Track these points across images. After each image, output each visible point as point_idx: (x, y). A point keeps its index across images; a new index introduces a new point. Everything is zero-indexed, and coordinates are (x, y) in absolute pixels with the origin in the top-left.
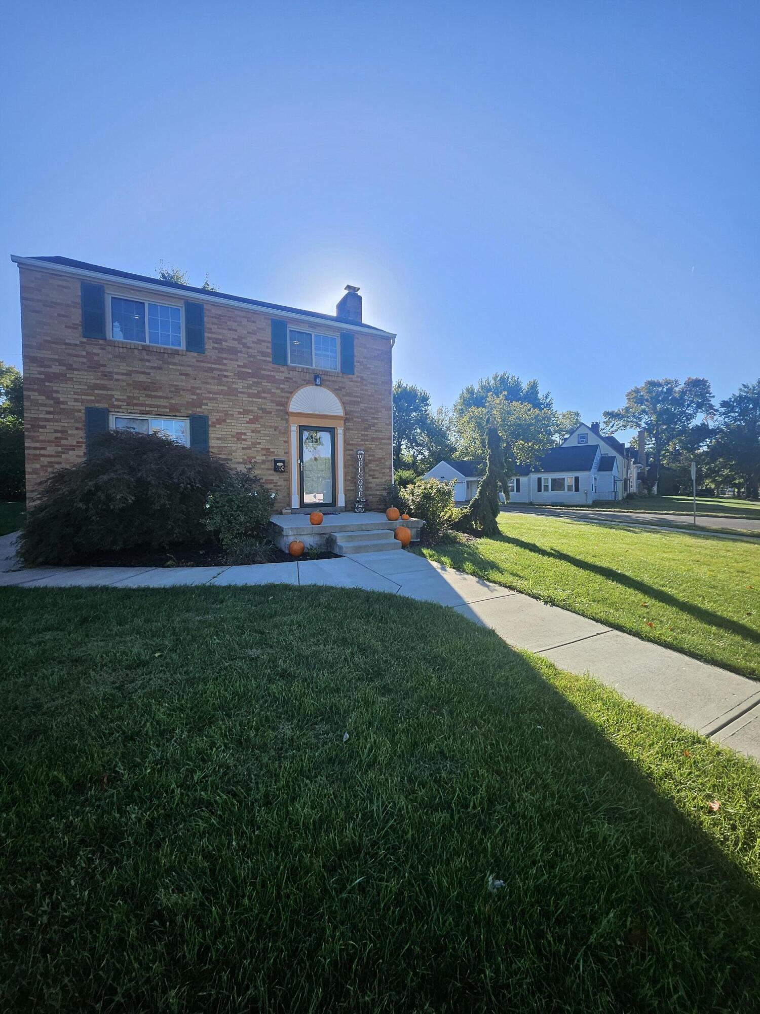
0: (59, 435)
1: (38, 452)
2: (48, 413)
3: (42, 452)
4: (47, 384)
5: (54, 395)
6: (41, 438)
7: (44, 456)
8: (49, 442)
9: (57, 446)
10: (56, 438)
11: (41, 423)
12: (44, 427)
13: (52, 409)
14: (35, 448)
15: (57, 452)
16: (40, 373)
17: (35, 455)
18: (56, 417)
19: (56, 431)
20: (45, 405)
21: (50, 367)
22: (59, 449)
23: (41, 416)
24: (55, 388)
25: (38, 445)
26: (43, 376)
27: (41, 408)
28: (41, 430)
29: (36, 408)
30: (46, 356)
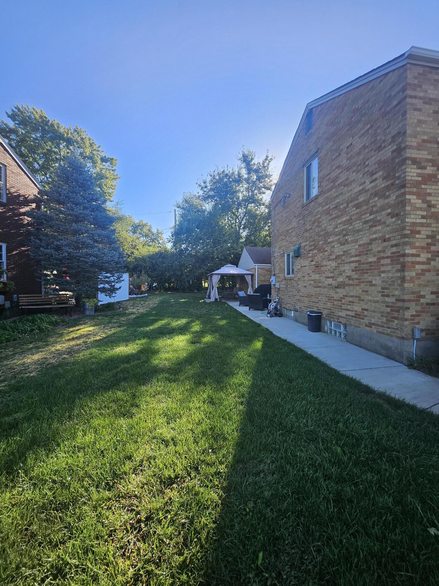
0: (430, 241)
1: (414, 259)
2: (423, 217)
3: (418, 259)
4: (423, 186)
5: (428, 198)
6: (417, 244)
7: (419, 263)
8: (423, 248)
9: (428, 252)
10: (428, 244)
11: (418, 229)
12: (419, 232)
13: (425, 213)
14: (413, 255)
15: (428, 259)
16: (419, 175)
17: (413, 263)
18: (428, 221)
19: (428, 237)
20: (421, 209)
21: (424, 168)
22: (430, 256)
23: (418, 221)
24: (428, 191)
25: (414, 251)
26: (420, 179)
27: (418, 213)
28: (417, 236)
29: (415, 212)
30: (423, 156)
